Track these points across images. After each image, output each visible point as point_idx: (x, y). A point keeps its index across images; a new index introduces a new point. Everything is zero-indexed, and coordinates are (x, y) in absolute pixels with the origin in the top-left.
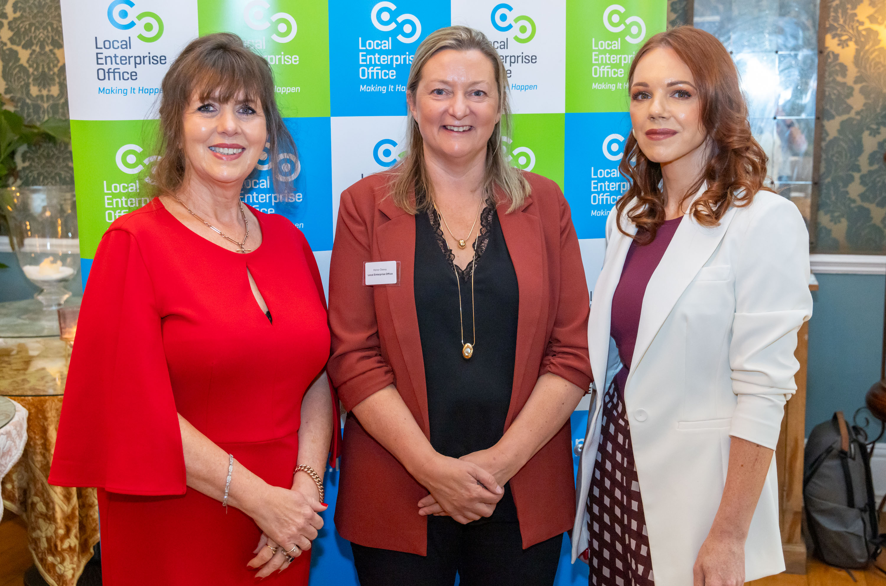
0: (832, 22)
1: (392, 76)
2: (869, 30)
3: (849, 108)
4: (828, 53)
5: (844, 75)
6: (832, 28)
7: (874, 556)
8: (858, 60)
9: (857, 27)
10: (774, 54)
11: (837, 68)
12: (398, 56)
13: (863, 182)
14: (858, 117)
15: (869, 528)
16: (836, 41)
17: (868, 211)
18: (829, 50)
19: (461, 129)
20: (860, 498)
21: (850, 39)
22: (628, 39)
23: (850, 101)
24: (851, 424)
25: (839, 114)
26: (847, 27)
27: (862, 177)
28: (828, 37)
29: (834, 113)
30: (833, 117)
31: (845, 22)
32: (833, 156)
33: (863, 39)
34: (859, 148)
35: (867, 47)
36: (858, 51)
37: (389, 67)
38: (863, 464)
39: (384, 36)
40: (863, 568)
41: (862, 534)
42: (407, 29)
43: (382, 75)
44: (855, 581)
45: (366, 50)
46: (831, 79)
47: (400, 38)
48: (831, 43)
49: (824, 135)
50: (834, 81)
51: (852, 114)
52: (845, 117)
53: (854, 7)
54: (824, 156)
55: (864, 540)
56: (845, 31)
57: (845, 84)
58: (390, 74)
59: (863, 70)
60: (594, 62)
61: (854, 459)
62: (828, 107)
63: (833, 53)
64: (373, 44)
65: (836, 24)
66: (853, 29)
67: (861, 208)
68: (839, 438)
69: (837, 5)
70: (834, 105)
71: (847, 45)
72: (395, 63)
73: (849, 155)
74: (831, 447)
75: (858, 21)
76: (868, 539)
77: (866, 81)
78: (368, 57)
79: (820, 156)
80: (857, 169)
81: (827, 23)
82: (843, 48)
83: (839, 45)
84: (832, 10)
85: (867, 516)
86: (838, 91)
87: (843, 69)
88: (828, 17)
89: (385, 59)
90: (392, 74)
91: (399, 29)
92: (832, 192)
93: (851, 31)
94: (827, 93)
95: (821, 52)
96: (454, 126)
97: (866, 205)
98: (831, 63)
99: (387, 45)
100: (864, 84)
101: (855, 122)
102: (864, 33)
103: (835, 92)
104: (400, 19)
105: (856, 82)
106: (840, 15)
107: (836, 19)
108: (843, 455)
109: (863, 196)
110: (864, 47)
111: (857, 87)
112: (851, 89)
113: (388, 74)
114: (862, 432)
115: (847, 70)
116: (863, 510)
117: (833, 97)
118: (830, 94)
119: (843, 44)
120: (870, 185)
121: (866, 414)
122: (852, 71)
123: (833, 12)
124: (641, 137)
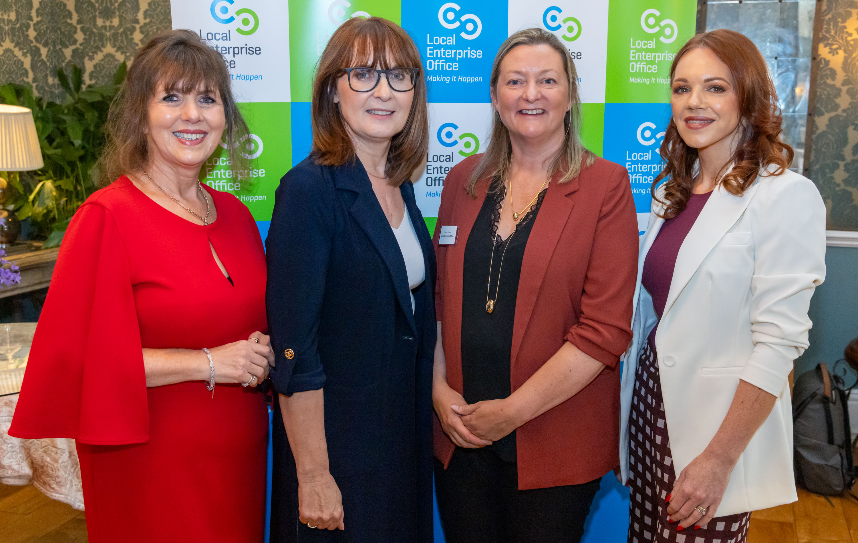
0: (824, 33)
1: (455, 68)
2: (856, 40)
3: (836, 107)
4: (821, 60)
5: (834, 79)
6: (824, 39)
7: (849, 486)
8: (846, 66)
9: (846, 38)
10: (774, 59)
11: (828, 72)
12: (461, 51)
13: (847, 170)
14: (845, 114)
15: (845, 461)
16: (827, 49)
17: (850, 194)
18: (821, 56)
19: (535, 112)
20: (839, 436)
21: (840, 48)
22: (662, 39)
23: (838, 101)
24: (832, 374)
25: (828, 111)
26: (837, 37)
27: (846, 166)
28: (821, 46)
29: (824, 110)
30: (822, 114)
31: (836, 33)
32: (822, 146)
33: (850, 48)
34: (843, 141)
35: (854, 55)
36: (846, 59)
37: (452, 60)
38: (842, 408)
39: (449, 33)
40: (840, 495)
41: (839, 467)
42: (470, 27)
43: (446, 67)
44: (833, 506)
45: (433, 45)
46: (822, 81)
47: (463, 35)
48: (823, 51)
49: (814, 129)
50: (825, 83)
51: (840, 112)
52: (833, 114)
53: (844, 21)
54: (814, 147)
55: (841, 472)
56: (835, 41)
57: (833, 86)
58: (454, 66)
59: (850, 74)
60: (631, 59)
61: (834, 403)
62: (819, 105)
63: (825, 59)
64: (439, 40)
65: (827, 35)
66: (842, 40)
67: (844, 191)
68: (822, 386)
69: (829, 19)
70: (824, 104)
71: (837, 53)
72: (458, 56)
73: (835, 146)
74: (815, 393)
75: (847, 32)
76: (844, 471)
77: (852, 84)
78: (435, 51)
79: (811, 147)
80: (842, 158)
81: (820, 34)
82: (833, 55)
83: (830, 53)
84: (825, 22)
85: (844, 453)
86: (828, 92)
87: (833, 73)
88: (822, 29)
89: (450, 53)
90: (455, 66)
91: (462, 28)
92: (820, 177)
93: (841, 41)
94: (818, 94)
95: (814, 59)
96: (528, 110)
97: (849, 189)
98: (823, 68)
99: (451, 41)
100: (850, 86)
101: (841, 119)
102: (852, 43)
103: (825, 92)
104: (463, 18)
105: (843, 85)
106: (831, 27)
107: (828, 31)
108: (825, 400)
109: (846, 181)
110: (852, 55)
111: (845, 89)
112: (839, 90)
113: (452, 66)
114: (841, 381)
115: (836, 74)
116: (840, 447)
117: (823, 97)
118: (821, 95)
119: (833, 52)
120: (853, 172)
121: (844, 365)
122: (841, 76)
123: (826, 24)
124: (681, 125)
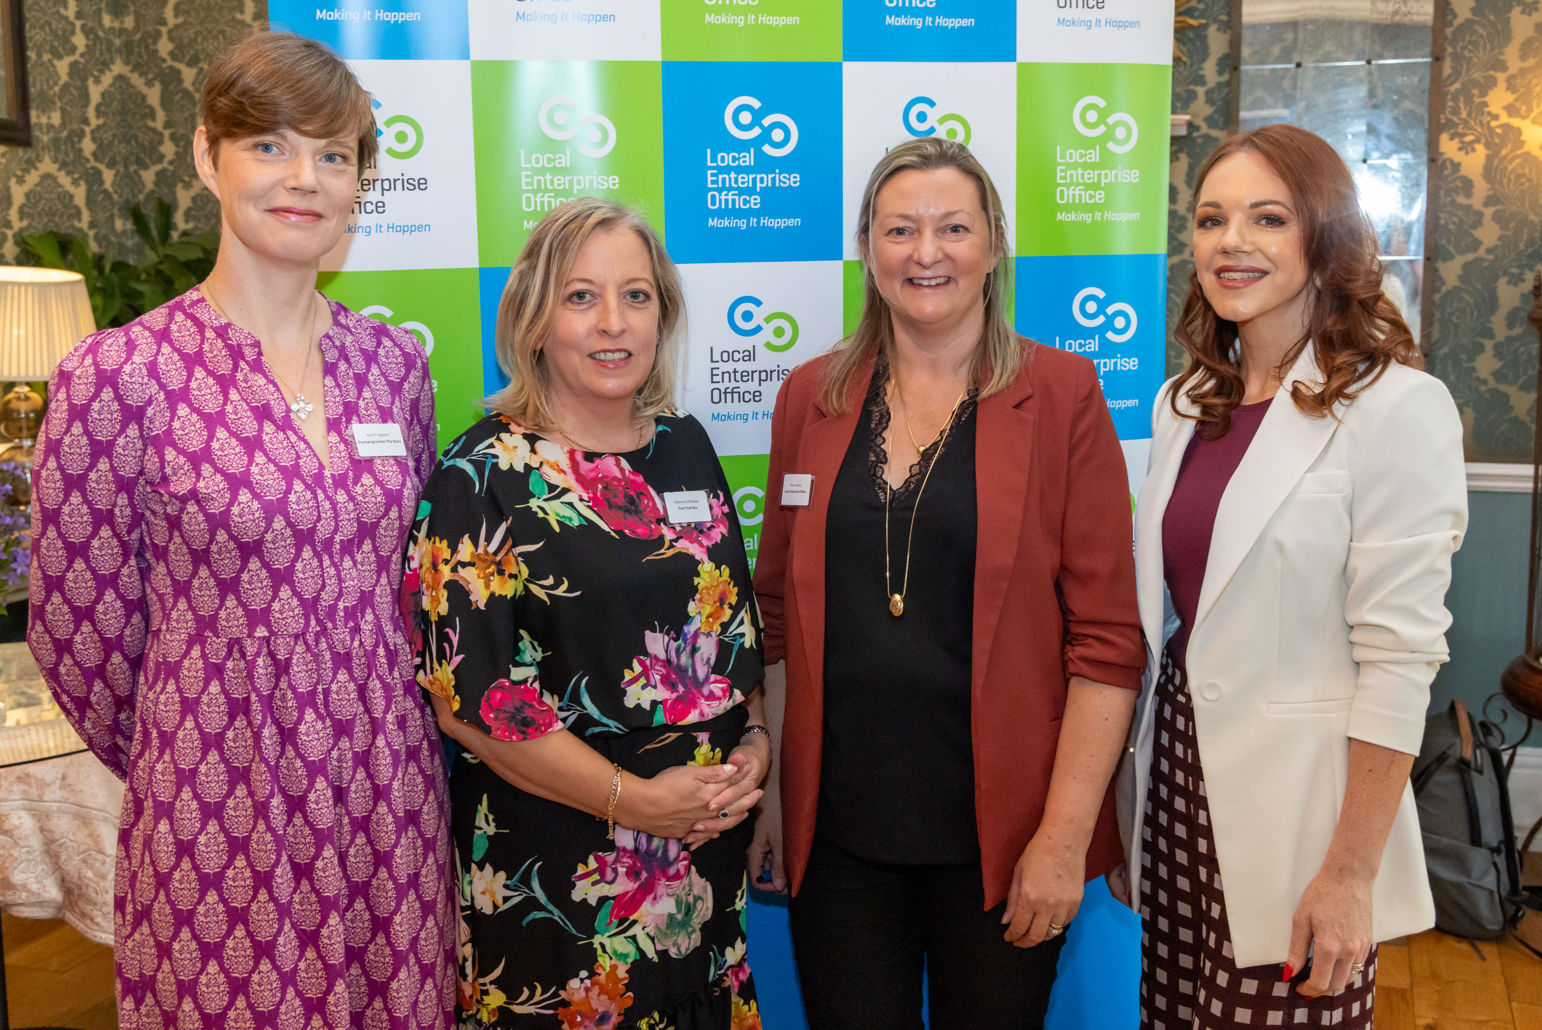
0: (1449, 116)
1: (755, 204)
2: (1507, 127)
3: (1476, 244)
4: (1444, 161)
5: (1469, 194)
6: (1450, 125)
7: (1512, 921)
8: (1489, 171)
9: (1489, 122)
10: (1361, 164)
11: (1459, 183)
12: (764, 176)
13: (1498, 353)
14: (1491, 257)
15: (1505, 878)
16: (1456, 143)
17: (1506, 397)
18: (1445, 156)
19: (933, 283)
20: (1491, 832)
21: (1478, 141)
22: (1111, 146)
23: (1478, 233)
24: (1479, 718)
25: (1462, 253)
26: (1472, 122)
27: (1496, 347)
28: (1444, 138)
29: (1453, 251)
30: (1450, 257)
31: (1469, 115)
32: (1451, 314)
33: (1497, 141)
34: (1491, 303)
35: (1504, 152)
36: (1489, 159)
37: (750, 191)
38: (1494, 780)
39: (743, 146)
40: (1497, 938)
41: (1494, 888)
42: (778, 135)
43: (740, 203)
44: (1483, 959)
45: (718, 168)
46: (1448, 200)
47: (767, 149)
48: (1448, 147)
49: (1438, 283)
50: (1453, 202)
51: (1481, 252)
52: (1470, 257)
53: (1484, 93)
54: (1438, 315)
55: (1496, 897)
56: (1469, 129)
57: (1469, 207)
58: (752, 201)
59: (1498, 187)
60: (1059, 181)
61: (1480, 772)
62: (1444, 242)
63: (1451, 161)
64: (728, 159)
65: (1455, 119)
66: (1482, 125)
67: (1495, 392)
68: (1458, 741)
69: (1457, 90)
70: (1453, 239)
71: (1474, 150)
72: (759, 185)
73: (1476, 313)
74: (1445, 753)
75: (1489, 113)
76: (1504, 894)
77: (1502, 203)
78: (721, 177)
79: (1433, 315)
80: (1489, 333)
81: (1442, 116)
82: (1467, 153)
83: (1460, 149)
84: (1449, 97)
85: (1501, 860)
86: (1460, 219)
87: (1468, 184)
88: (1445, 109)
89: (745, 180)
90: (755, 202)
91: (765, 137)
92: (1450, 368)
93: (1479, 129)
94: (1442, 222)
95: (1432, 161)
96: (923, 278)
97: (1503, 388)
98: (1448, 176)
99: (748, 159)
100: (1499, 207)
101: (1485, 264)
102: (1499, 131)
103: (1455, 219)
104: (767, 122)
105: (1486, 205)
106: (1462, 105)
107: (1456, 111)
108: (1463, 766)
109: (1499, 375)
110: (1500, 152)
111: (1489, 212)
112: (1480, 215)
113: (749, 202)
114: (1495, 732)
115: (1473, 187)
116: (1495, 850)
117: (1451, 226)
118: (1447, 224)
119: (1467, 148)
120: (1509, 357)
121: (1501, 703)
122: (1481, 189)
123: (1451, 100)
124: (1208, 281)
